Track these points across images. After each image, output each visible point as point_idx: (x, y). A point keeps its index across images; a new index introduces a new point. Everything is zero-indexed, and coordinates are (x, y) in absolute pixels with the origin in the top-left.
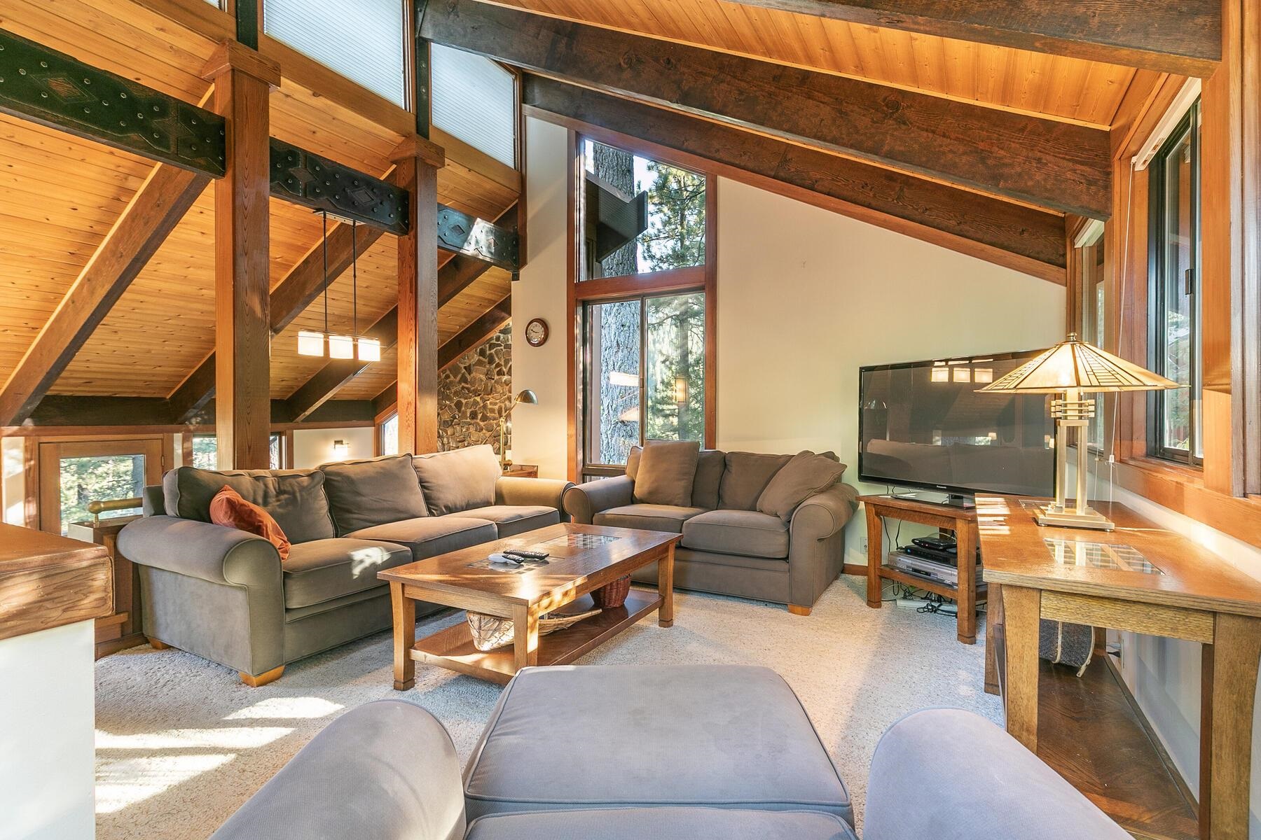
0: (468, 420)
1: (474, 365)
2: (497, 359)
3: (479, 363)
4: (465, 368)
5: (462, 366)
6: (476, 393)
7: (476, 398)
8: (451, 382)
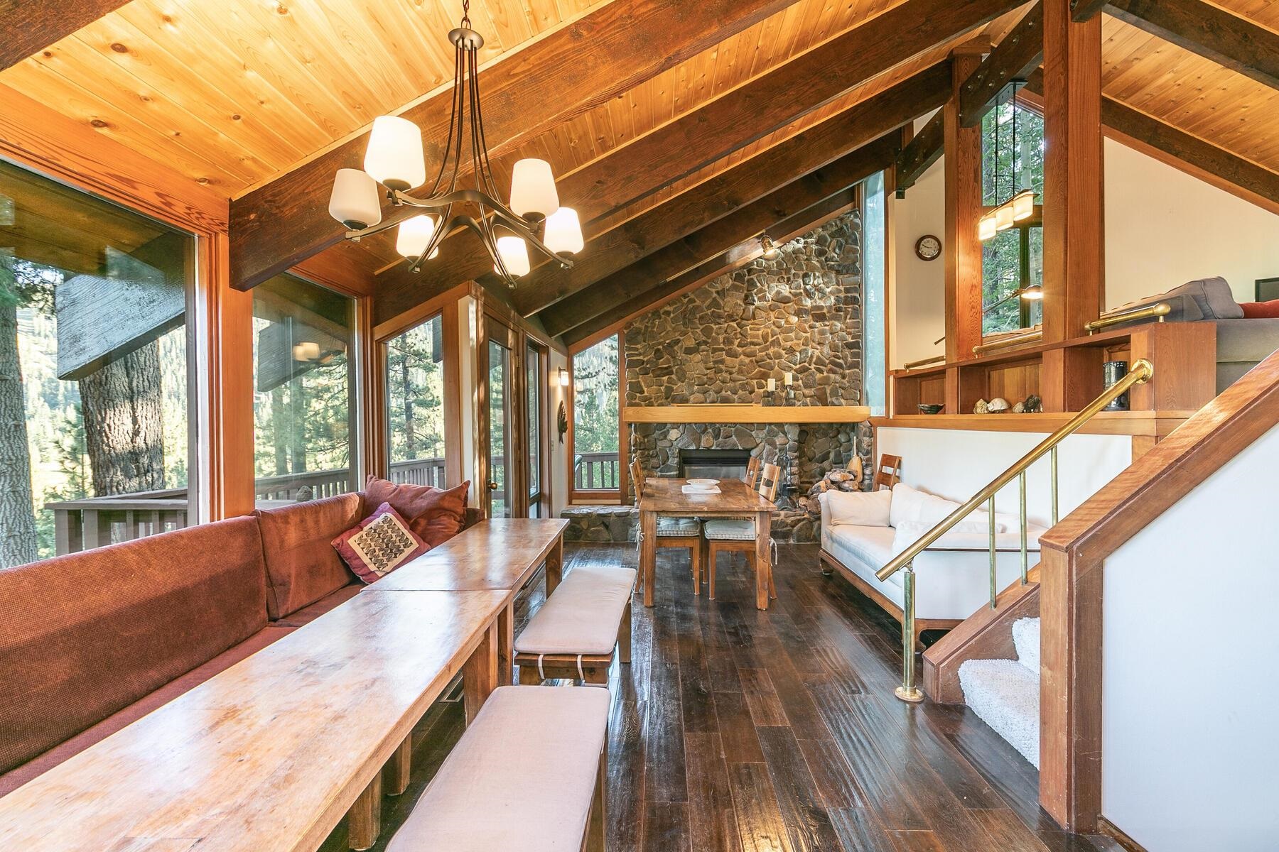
0: (722, 346)
1: (728, 290)
2: (758, 284)
3: (734, 287)
4: (718, 292)
5: (714, 290)
6: (731, 317)
7: (732, 323)
8: (698, 307)
